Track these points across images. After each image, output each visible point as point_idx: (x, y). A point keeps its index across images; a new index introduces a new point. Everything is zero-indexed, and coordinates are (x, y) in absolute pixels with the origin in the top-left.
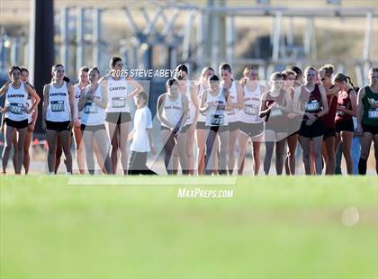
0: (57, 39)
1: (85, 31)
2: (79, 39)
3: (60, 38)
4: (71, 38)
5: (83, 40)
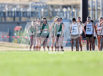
1: (98, 6)
2: (96, 9)
3: (90, 8)
4: (93, 8)
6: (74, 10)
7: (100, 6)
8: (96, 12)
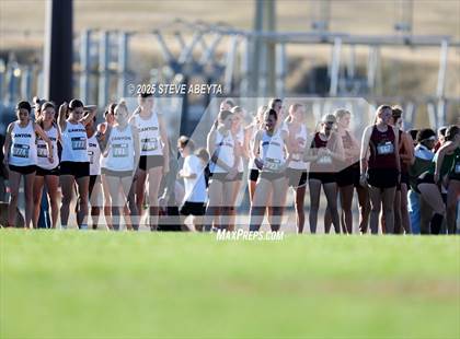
0: (76, 67)
1: (110, 58)
2: (102, 68)
3: (80, 66)
4: (93, 66)
5: (107, 69)
6: (17, 73)
7: (116, 60)
8: (102, 82)
